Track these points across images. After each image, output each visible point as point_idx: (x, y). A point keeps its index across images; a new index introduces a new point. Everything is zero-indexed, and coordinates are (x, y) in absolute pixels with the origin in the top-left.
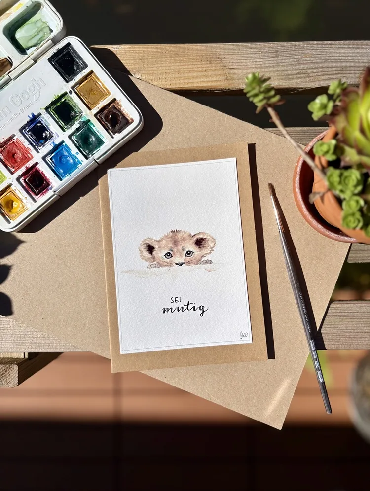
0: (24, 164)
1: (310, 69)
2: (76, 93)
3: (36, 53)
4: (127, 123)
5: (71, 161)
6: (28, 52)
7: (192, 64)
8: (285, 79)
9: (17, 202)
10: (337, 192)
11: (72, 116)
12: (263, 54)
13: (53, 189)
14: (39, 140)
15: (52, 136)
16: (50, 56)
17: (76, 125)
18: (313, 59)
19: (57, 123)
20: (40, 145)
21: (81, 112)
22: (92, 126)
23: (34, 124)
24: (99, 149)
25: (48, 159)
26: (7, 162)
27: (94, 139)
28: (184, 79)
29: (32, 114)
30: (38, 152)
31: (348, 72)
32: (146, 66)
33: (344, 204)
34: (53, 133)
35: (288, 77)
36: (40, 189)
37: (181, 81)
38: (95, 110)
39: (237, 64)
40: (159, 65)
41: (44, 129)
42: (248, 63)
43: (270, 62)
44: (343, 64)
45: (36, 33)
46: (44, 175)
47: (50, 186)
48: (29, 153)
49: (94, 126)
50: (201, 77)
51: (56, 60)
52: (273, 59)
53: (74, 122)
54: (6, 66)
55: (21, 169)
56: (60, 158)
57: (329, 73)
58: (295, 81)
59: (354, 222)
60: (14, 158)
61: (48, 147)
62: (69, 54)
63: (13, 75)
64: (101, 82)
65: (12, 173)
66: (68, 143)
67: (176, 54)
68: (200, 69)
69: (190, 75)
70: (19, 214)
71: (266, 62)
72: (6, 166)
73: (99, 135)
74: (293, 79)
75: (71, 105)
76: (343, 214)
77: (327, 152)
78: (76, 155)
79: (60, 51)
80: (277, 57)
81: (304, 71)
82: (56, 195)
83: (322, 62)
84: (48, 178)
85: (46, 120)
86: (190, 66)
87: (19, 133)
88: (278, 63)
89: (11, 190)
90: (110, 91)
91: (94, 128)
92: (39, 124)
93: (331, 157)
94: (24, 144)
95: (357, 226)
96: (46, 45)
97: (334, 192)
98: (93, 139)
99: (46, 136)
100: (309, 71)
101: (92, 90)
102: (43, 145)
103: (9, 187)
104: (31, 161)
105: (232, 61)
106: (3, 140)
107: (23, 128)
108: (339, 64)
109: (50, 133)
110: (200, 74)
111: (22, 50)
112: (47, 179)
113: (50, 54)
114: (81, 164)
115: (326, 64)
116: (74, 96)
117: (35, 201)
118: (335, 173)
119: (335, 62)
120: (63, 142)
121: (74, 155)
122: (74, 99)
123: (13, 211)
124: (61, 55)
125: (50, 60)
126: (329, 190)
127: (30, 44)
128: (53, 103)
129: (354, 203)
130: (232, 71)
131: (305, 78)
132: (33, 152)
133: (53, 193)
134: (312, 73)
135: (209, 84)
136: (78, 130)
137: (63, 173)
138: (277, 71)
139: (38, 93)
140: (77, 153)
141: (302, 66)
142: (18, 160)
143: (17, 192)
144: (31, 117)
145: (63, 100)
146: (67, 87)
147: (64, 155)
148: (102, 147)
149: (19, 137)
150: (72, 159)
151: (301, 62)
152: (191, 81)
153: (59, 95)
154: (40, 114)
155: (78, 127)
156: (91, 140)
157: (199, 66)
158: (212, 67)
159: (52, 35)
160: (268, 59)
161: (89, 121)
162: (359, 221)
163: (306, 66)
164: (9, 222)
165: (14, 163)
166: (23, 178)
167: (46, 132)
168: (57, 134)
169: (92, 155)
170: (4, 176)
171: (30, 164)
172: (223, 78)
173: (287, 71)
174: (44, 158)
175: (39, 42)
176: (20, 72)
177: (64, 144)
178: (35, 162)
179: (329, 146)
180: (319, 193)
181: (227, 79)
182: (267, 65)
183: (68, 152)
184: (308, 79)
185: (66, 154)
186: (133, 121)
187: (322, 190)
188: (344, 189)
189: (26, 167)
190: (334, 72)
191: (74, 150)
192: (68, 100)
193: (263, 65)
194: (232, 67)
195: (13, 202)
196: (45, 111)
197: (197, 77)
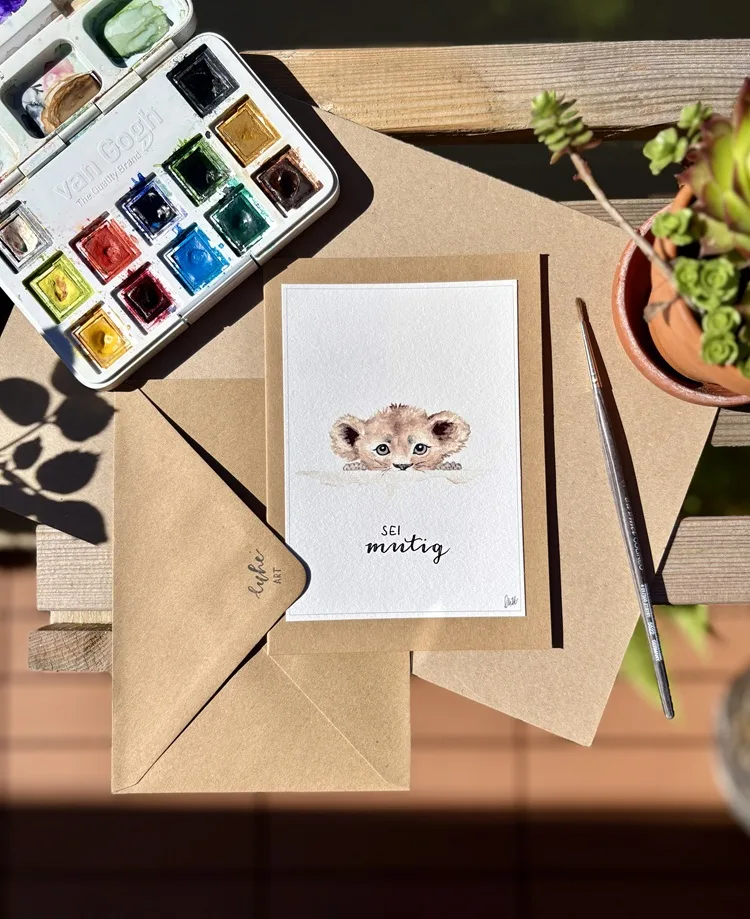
0: (124, 266)
1: (642, 91)
2: (218, 136)
3: (144, 65)
4: (310, 189)
5: (209, 259)
6: (129, 62)
7: (427, 85)
8: (597, 110)
9: (111, 335)
10: (694, 301)
11: (210, 179)
12: (557, 65)
13: (178, 311)
14: (150, 224)
15: (175, 215)
16: (170, 70)
17: (218, 195)
18: (648, 72)
19: (184, 190)
20: (153, 231)
21: (226, 172)
22: (247, 196)
23: (143, 193)
24: (260, 237)
25: (168, 256)
26: (93, 263)
27: (250, 220)
28: (412, 112)
29: (140, 176)
30: (150, 244)
31: (713, 97)
32: (341, 88)
33: (705, 321)
34: (176, 210)
35: (602, 107)
36: (153, 311)
37: (406, 116)
38: (253, 167)
39: (508, 83)
40: (366, 86)
41: (159, 201)
42: (529, 82)
43: (571, 78)
44: (705, 82)
45: (143, 28)
46: (161, 286)
47: (172, 306)
48: (134, 246)
49: (250, 196)
50: (444, 107)
51: (181, 75)
52: (575, 73)
53: (214, 189)
54: (88, 88)
55: (119, 275)
56: (190, 255)
57: (678, 98)
58: (614, 114)
59: (723, 352)
60: (107, 256)
61: (168, 234)
62: (203, 64)
63: (103, 104)
64: (262, 115)
65: (103, 282)
66: (204, 226)
67: (397, 65)
68: (441, 93)
69: (422, 104)
70: (115, 356)
71: (563, 79)
72: (93, 270)
73: (259, 212)
74: (611, 110)
75: (209, 158)
76: (703, 338)
77: (675, 231)
78: (218, 248)
79: (188, 60)
80: (583, 69)
81: (632, 95)
82: (182, 323)
83: (664, 79)
84: (167, 290)
85: (163, 186)
86: (423, 88)
87: (116, 209)
88: (584, 81)
89: (101, 312)
90: (279, 131)
91: (250, 199)
92: (151, 194)
93: (681, 240)
94: (125, 230)
95: (728, 358)
96: (163, 49)
97: (687, 300)
98: (248, 219)
99: (163, 216)
100: (641, 96)
101: (246, 130)
102: (158, 230)
103: (97, 307)
104: (137, 260)
105: (499, 78)
106: (88, 223)
107: (123, 200)
108: (697, 82)
109: (170, 210)
110: (440, 102)
111: (118, 60)
112: (166, 292)
113: (170, 65)
114: (228, 264)
115: (671, 83)
116: (214, 142)
117: (145, 333)
118: (690, 267)
119: (690, 78)
120: (195, 225)
121: (214, 249)
122: (215, 147)
123: (106, 351)
124: (191, 67)
125: (170, 75)
126: (679, 297)
127: (131, 49)
128: (177, 155)
129: (722, 319)
130: (499, 97)
131: (633, 107)
132: (141, 244)
133: (178, 318)
134: (647, 98)
135: (458, 121)
136: (221, 202)
137: (196, 280)
138: (582, 96)
139: (150, 137)
140: (221, 246)
141: (629, 85)
142: (115, 259)
143: (113, 318)
144: (137, 180)
145: (194, 149)
146: (201, 125)
147: (198, 250)
148: (265, 234)
149: (116, 218)
150: (212, 255)
151: (628, 78)
152: (424, 115)
153: (188, 140)
154: (153, 175)
155: (221, 197)
156: (245, 221)
157: (438, 87)
158: (463, 88)
159: (173, 31)
160: (566, 74)
161: (241, 186)
162: (731, 350)
163: (636, 86)
164: (99, 372)
165: (106, 265)
166: (122, 291)
167: (164, 208)
168: (183, 210)
169: (248, 249)
170: (89, 289)
171: (135, 266)
172: (484, 110)
173: (601, 95)
174: (160, 255)
175: (148, 44)
176: (115, 98)
177: (196, 229)
178: (144, 262)
179: (680, 220)
180: (661, 304)
181: (490, 111)
182: (564, 85)
183: (203, 244)
184: (640, 110)
185: (200, 247)
186: (321, 186)
187: (667, 299)
188: (706, 295)
189: (129, 271)
190: (688, 97)
191: (215, 240)
192: (204, 149)
193: (557, 85)
194: (499, 89)
195: (103, 335)
196: (162, 169)
197: (436, 108)
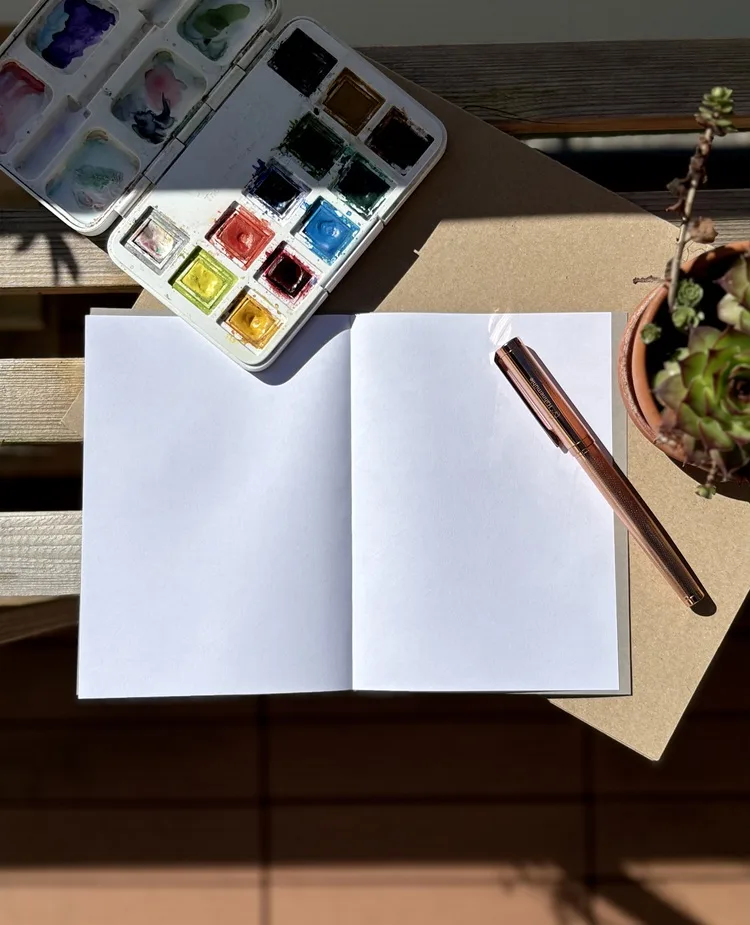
0: (261, 248)
2: (326, 111)
4: (420, 145)
13: (319, 282)
15: (299, 192)
16: (269, 58)
17: (337, 166)
19: (303, 167)
21: (339, 142)
22: (364, 162)
24: (382, 199)
29: (259, 161)
34: (299, 187)
36: (295, 286)
38: (364, 135)
46: (299, 262)
47: (313, 278)
48: (266, 229)
49: (367, 161)
53: (332, 161)
55: (258, 258)
56: (319, 227)
61: (297, 211)
63: (213, 102)
64: (363, 83)
66: (329, 198)
75: (321, 132)
78: (346, 216)
79: (284, 45)
82: (326, 293)
89: (247, 296)
90: (383, 96)
91: (367, 165)
94: (255, 215)
102: (286, 210)
103: (243, 293)
104: (272, 241)
106: (219, 215)
112: (304, 266)
113: (269, 55)
114: (359, 229)
116: (323, 117)
120: (320, 199)
121: (342, 218)
125: (270, 63)
128: (291, 135)
133: (319, 290)
136: (340, 172)
137: (331, 250)
140: (348, 213)
143: (259, 299)
144: (258, 166)
145: (306, 127)
146: (308, 104)
148: (387, 195)
153: (299, 120)
154: (272, 159)
155: (340, 167)
165: (243, 251)
166: (263, 273)
168: (304, 185)
169: (374, 211)
170: (231, 276)
174: (293, 232)
177: (322, 201)
178: (279, 242)
185: (328, 217)
186: (431, 139)
189: (267, 253)
191: (342, 209)
192: (315, 125)
196: (279, 152)
